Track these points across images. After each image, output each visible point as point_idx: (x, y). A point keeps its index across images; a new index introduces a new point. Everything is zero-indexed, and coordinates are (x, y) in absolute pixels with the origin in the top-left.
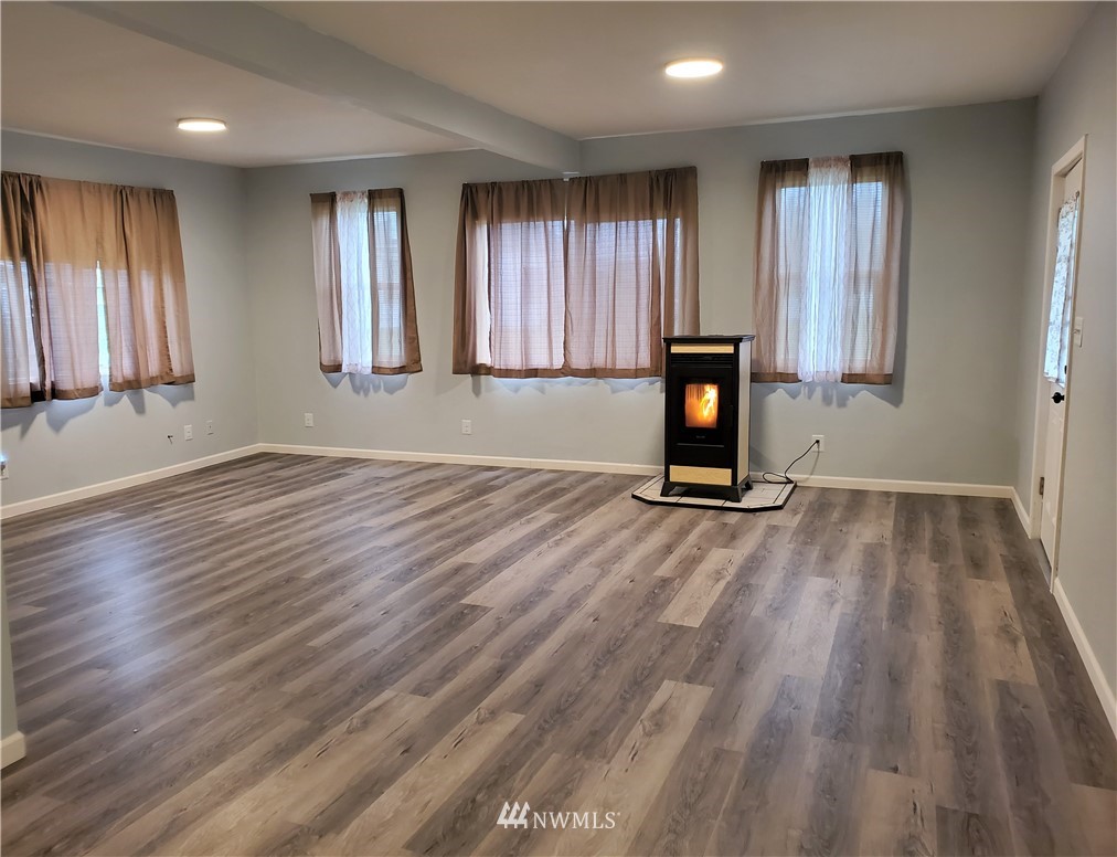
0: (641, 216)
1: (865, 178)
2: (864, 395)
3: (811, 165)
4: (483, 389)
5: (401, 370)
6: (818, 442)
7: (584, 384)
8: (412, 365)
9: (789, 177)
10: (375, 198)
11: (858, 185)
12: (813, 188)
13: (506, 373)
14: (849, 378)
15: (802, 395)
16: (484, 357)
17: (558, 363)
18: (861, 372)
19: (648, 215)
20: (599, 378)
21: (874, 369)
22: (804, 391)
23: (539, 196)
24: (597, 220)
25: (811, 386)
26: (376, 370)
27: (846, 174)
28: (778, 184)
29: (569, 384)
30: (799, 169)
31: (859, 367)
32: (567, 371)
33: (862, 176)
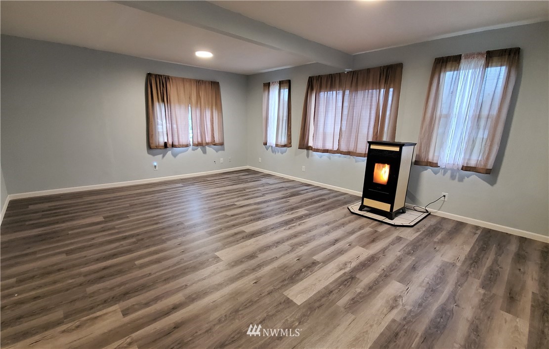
0: (375, 87)
1: (494, 64)
2: (474, 177)
3: (463, 58)
4: (310, 156)
5: (285, 146)
6: (444, 196)
7: (345, 157)
8: (288, 145)
9: (449, 65)
10: (281, 83)
11: (489, 69)
12: (461, 71)
13: (317, 150)
14: (466, 168)
15: (440, 173)
16: (311, 144)
17: (336, 148)
18: (473, 166)
19: (378, 86)
20: (351, 156)
21: (481, 165)
22: (442, 172)
23: (335, 81)
24: (356, 90)
25: (445, 170)
26: (277, 145)
27: (483, 62)
28: (443, 70)
29: (340, 157)
30: (456, 61)
31: (473, 163)
32: (338, 152)
33: (492, 63)
